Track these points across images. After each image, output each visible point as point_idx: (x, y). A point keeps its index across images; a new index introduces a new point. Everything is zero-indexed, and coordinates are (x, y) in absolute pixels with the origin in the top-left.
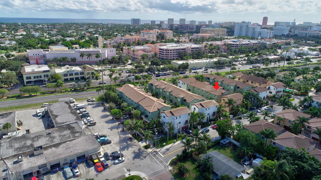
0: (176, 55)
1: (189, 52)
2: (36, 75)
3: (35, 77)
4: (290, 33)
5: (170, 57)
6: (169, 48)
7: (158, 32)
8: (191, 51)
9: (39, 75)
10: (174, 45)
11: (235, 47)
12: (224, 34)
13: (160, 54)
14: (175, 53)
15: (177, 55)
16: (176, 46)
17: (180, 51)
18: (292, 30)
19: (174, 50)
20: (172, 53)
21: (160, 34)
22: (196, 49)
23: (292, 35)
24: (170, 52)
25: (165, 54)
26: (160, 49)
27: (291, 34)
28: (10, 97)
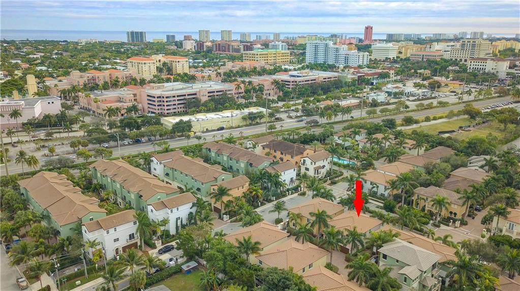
0: (179, 106)
1: (204, 99)
4: (399, 55)
5: (167, 110)
6: (163, 93)
8: (209, 96)
13: (149, 104)
14: (177, 102)
15: (182, 106)
17: (187, 97)
18: (403, 50)
19: (174, 97)
20: (170, 101)
22: (218, 94)
24: (165, 100)
25: (156, 104)
26: (148, 96)
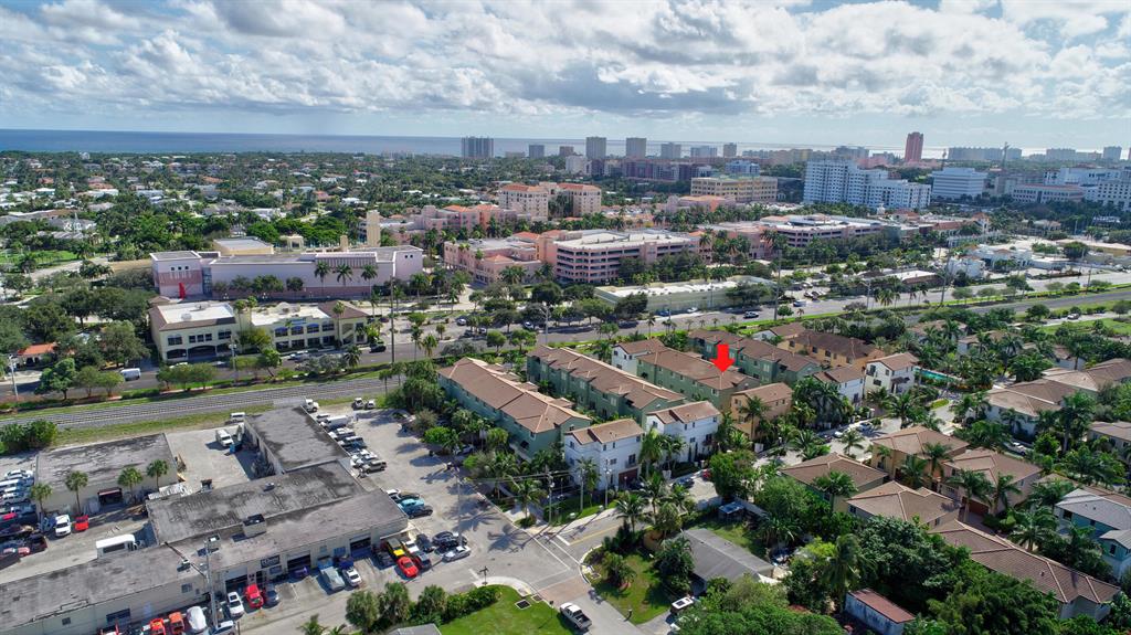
0: (611, 270)
1: (652, 259)
2: (196, 332)
3: (192, 339)
4: (990, 191)
5: (592, 275)
6: (587, 247)
7: (552, 192)
8: (659, 255)
9: (204, 331)
10: (605, 235)
11: (799, 240)
12: (771, 195)
13: (559, 264)
14: (607, 264)
15: (615, 269)
16: (612, 241)
17: (624, 254)
18: (996, 182)
19: (604, 253)
20: (597, 261)
21: (560, 198)
22: (673, 251)
23: (994, 199)
24: (590, 258)
25: (575, 264)
26: (560, 250)
27: (994, 193)
28: (131, 395)
